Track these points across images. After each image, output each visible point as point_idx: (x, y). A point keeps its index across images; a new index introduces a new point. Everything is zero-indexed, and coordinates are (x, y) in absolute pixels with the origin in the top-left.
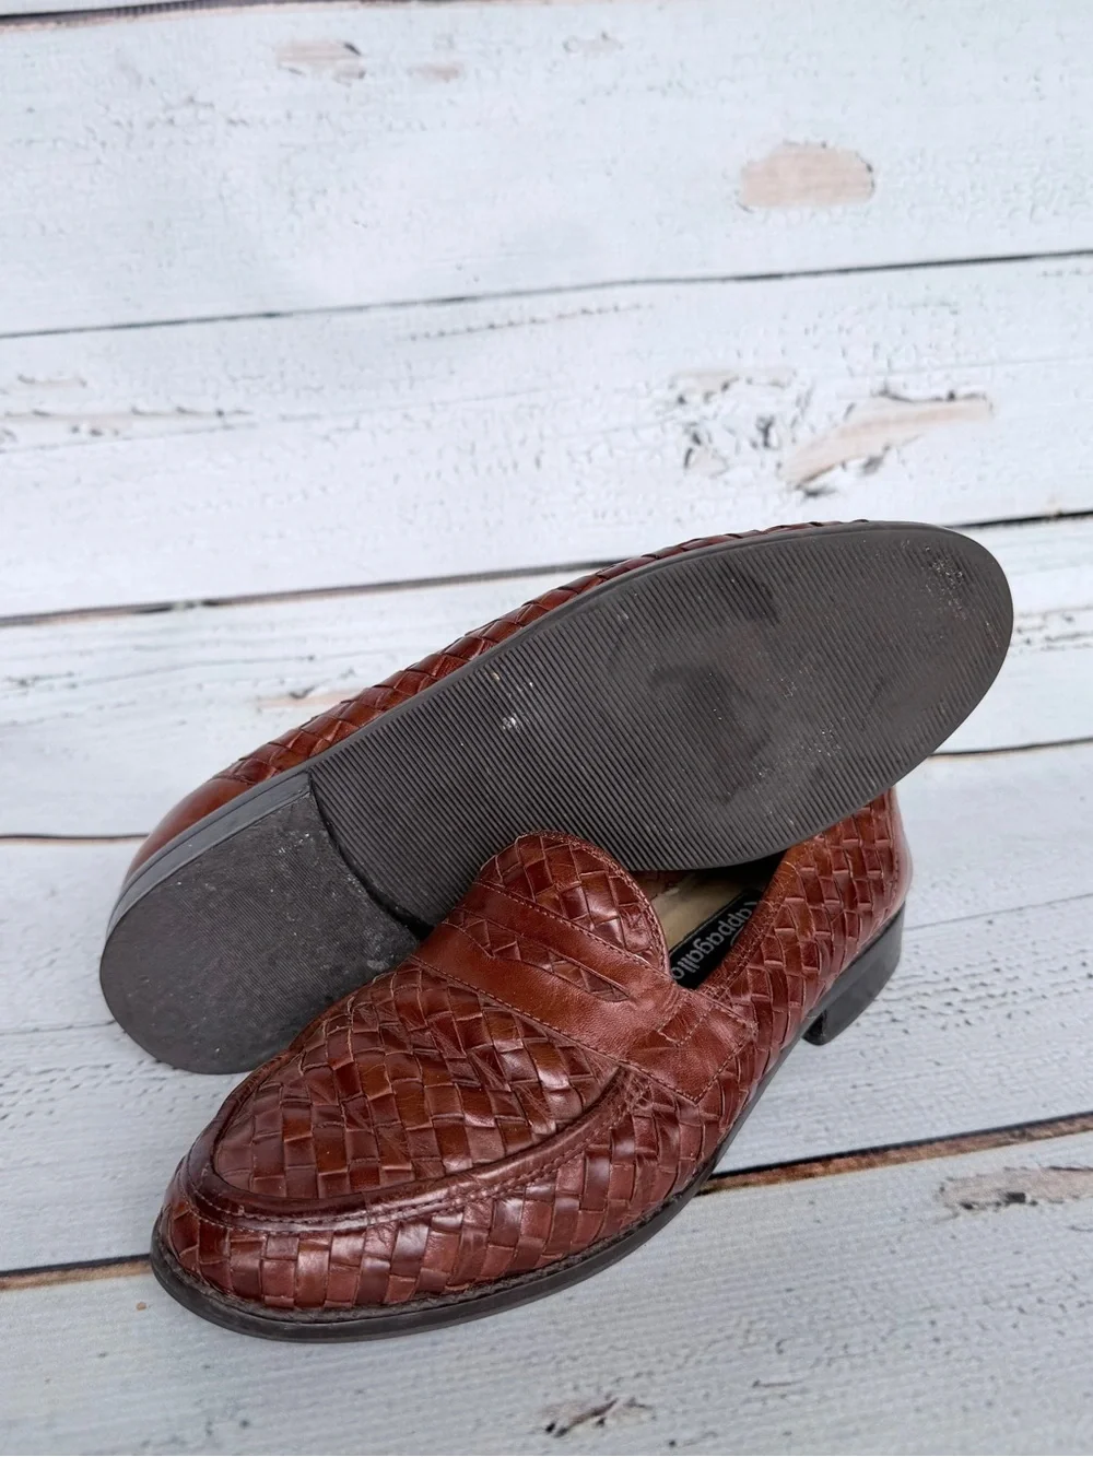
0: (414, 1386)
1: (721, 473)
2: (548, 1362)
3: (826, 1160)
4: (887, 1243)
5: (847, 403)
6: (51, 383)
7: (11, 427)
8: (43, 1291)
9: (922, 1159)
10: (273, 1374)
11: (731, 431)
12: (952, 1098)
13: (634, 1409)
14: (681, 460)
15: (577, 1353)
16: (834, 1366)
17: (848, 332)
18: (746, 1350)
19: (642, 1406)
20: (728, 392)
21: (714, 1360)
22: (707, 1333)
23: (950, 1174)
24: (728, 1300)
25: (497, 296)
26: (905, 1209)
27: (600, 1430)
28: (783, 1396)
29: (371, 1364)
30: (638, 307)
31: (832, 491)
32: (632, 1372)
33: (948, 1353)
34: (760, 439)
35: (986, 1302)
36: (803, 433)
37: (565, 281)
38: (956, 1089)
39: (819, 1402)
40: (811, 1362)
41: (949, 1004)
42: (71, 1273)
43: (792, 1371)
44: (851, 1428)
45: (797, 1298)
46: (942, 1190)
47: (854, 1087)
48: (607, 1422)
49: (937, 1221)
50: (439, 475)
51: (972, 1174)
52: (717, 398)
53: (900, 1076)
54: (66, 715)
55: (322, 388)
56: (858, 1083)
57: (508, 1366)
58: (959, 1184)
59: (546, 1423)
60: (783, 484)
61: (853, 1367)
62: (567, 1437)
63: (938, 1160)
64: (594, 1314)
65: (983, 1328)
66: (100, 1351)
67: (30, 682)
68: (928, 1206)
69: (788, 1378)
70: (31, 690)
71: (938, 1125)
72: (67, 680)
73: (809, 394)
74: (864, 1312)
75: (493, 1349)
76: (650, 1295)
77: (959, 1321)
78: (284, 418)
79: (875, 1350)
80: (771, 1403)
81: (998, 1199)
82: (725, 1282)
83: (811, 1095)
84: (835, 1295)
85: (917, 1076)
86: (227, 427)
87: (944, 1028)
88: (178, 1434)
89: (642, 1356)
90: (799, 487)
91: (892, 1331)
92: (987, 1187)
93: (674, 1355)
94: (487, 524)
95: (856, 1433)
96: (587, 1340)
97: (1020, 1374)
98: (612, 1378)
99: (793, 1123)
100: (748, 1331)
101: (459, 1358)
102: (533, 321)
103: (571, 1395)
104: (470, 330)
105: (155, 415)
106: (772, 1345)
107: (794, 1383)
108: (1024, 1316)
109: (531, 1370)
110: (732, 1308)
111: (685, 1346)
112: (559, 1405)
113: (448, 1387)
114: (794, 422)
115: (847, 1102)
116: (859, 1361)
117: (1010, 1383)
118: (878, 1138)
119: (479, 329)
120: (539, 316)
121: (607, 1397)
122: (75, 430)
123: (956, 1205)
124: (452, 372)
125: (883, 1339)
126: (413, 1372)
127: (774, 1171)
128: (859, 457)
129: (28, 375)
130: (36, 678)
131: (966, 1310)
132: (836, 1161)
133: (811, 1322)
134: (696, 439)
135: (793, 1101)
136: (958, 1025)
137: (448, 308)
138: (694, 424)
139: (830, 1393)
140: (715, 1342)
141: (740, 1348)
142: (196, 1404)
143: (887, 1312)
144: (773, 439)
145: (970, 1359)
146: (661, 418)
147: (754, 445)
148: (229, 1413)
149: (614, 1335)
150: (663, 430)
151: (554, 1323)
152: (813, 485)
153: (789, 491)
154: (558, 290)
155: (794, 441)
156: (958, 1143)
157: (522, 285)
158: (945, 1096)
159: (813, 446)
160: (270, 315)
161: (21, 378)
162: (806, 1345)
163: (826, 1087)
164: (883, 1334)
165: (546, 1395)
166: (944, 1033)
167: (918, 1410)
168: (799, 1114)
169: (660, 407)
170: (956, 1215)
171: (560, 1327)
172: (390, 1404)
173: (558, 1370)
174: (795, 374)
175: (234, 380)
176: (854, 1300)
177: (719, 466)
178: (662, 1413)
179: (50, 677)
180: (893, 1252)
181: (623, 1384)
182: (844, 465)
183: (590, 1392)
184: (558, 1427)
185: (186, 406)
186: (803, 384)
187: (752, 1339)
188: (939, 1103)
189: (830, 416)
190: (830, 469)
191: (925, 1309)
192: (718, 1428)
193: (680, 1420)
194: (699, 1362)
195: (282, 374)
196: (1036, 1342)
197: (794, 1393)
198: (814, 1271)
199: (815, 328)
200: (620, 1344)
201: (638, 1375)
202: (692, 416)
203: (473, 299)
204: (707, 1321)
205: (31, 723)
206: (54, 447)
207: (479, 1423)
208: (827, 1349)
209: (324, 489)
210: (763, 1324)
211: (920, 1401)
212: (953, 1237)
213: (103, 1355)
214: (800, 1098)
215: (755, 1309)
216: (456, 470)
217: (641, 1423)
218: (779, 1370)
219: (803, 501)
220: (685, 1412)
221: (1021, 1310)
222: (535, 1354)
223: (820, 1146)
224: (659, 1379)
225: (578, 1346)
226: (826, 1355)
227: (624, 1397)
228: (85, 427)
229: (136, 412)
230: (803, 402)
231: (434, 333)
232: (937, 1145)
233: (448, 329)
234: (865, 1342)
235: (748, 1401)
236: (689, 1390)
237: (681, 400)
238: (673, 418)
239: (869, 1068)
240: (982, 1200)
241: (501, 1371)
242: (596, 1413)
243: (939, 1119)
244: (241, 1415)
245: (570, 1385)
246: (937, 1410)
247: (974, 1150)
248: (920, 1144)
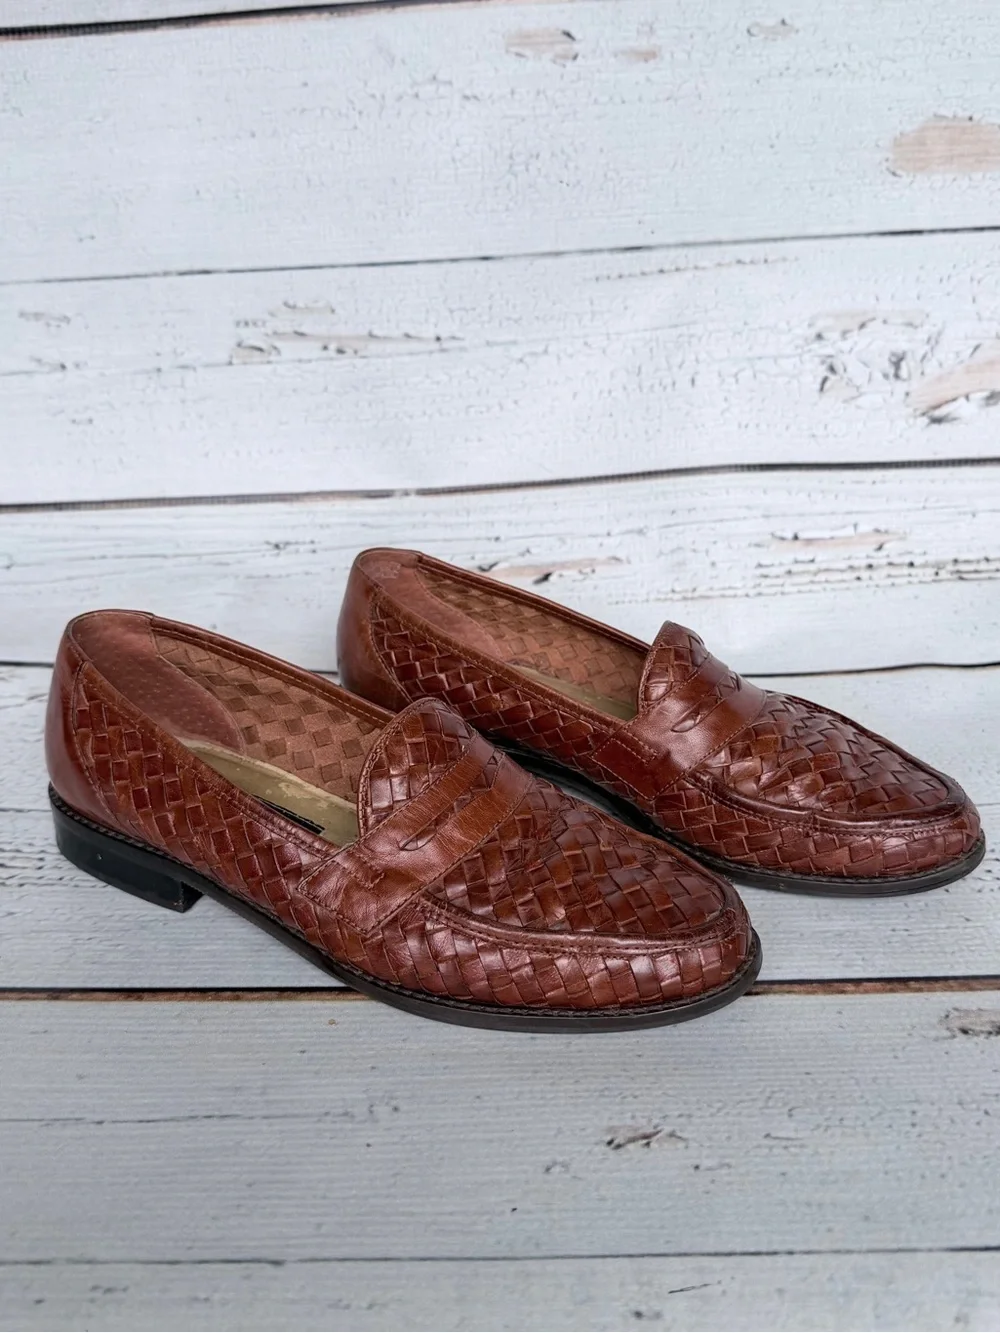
0: (517, 1099)
1: (853, 398)
2: (615, 1096)
3: (858, 982)
4: (894, 1050)
5: (975, 343)
6: (308, 309)
7: (278, 344)
8: (266, 1005)
9: (935, 991)
10: (418, 1078)
11: (865, 364)
12: (973, 948)
13: (673, 1138)
14: (817, 386)
15: (637, 1093)
16: (829, 1132)
17: (979, 282)
18: (767, 1111)
19: (680, 1138)
20: (864, 330)
21: (739, 1114)
22: (738, 1094)
23: (957, 1005)
24: (758, 1074)
25: (668, 246)
26: (913, 1027)
27: (646, 1149)
28: (786, 1148)
29: (489, 1079)
30: (784, 259)
31: (955, 419)
32: (677, 1113)
33: (920, 1135)
34: (891, 371)
35: (960, 1103)
36: (931, 367)
37: (725, 236)
38: (978, 942)
39: (812, 1155)
40: (812, 1127)
41: (989, 871)
42: (286, 994)
43: (796, 1130)
44: (832, 1178)
45: (813, 1080)
46: (947, 1016)
47: (894, 930)
48: (652, 1144)
49: (936, 1039)
50: (610, 392)
51: (974, 1008)
52: (854, 336)
53: (934, 926)
54: (307, 573)
55: (520, 319)
56: (898, 927)
57: (586, 1094)
58: (962, 1014)
59: (609, 1138)
60: (910, 410)
61: (843, 1134)
62: (622, 1150)
63: (948, 994)
64: (655, 1069)
65: (953, 1121)
66: (301, 1049)
67: (281, 546)
68: (933, 1027)
69: (792, 1135)
70: (282, 552)
71: (956, 966)
72: (312, 547)
73: (940, 334)
74: (862, 1097)
75: (577, 1082)
76: (700, 1062)
77: (935, 1114)
78: (488, 343)
79: (863, 1125)
80: (776, 1151)
81: (991, 1029)
82: (758, 1061)
83: (856, 933)
84: (842, 1082)
85: (948, 928)
86: (443, 350)
87: (980, 891)
88: (349, 1110)
89: (686, 1103)
90: (923, 414)
91: (880, 1114)
92: (985, 1019)
93: (710, 1106)
94: (647, 432)
95: (835, 1182)
96: (648, 1085)
97: (971, 1157)
98: (661, 1115)
99: (837, 951)
100: (769, 1098)
101: (553, 1084)
102: (696, 268)
103: (629, 1122)
104: (643, 274)
105: (386, 338)
106: (786, 1110)
107: (797, 1139)
108: (987, 1117)
109: (603, 1100)
110: (760, 1080)
111: (720, 1101)
112: (620, 1127)
113: (541, 1102)
114: (924, 357)
115: (885, 941)
116: (848, 1131)
117: (963, 1164)
118: (904, 971)
119: (652, 273)
120: (702, 264)
121: (655, 1127)
122: (325, 348)
123: (955, 1029)
124: (626, 308)
125: (872, 1119)
126: (517, 1089)
127: (814, 985)
128: (981, 390)
129: (291, 303)
130: (287, 544)
131: (942, 1106)
132: (865, 984)
133: (819, 1098)
134: (832, 369)
135: (840, 935)
136: (992, 890)
137: (628, 255)
138: (831, 356)
139: (821, 1150)
140: (741, 1101)
141: (761, 1108)
142: (364, 1092)
143: (880, 1100)
144: (904, 373)
145: (936, 1142)
146: (799, 351)
147: (886, 376)
148: (386, 1100)
149: (668, 1086)
150: (801, 362)
151: (625, 1070)
152: (938, 413)
153: (915, 417)
154: (719, 243)
155: (922, 373)
156: (968, 982)
157: (690, 238)
158: (968, 946)
159: (940, 379)
160: (485, 258)
161: (286, 304)
162: (812, 1114)
163: (869, 928)
164: (872, 1115)
165: (610, 1119)
166: (979, 895)
167: (886, 1173)
168: (844, 945)
169: (800, 342)
170: (954, 1037)
171: (628, 1074)
172: (498, 1109)
173: (622, 1103)
174: (928, 316)
175: (451, 311)
176: (856, 1088)
177: (854, 393)
178: (693, 1144)
179: (297, 543)
180: (896, 1057)
181: (668, 1120)
182: (967, 397)
183: (644, 1122)
184: (616, 1142)
185: (412, 333)
186: (934, 325)
187: (771, 1104)
188: (962, 950)
189: (957, 354)
190: (954, 400)
191: (911, 1101)
192: (732, 1161)
193: (705, 1152)
194: (728, 1114)
195: (490, 308)
196: (991, 1137)
197: (795, 1146)
198: (830, 1063)
199: (949, 277)
200: (671, 1092)
201: (680, 1116)
202: (829, 351)
203: (648, 248)
204: (739, 1086)
205: (280, 577)
206: (310, 361)
207: (560, 1131)
208: (827, 1119)
209: (516, 402)
210: (782, 1095)
211: (890, 1166)
212: (947, 1053)
213: (303, 1052)
214: (848, 934)
215: (778, 1083)
216: (625, 388)
217: (677, 1149)
218: (786, 1129)
219: (928, 425)
220: (710, 1147)
221: (986, 1113)
222: (606, 1089)
223: (856, 971)
224: (696, 1120)
225: (640, 1089)
226: (825, 1124)
227: (667, 1129)
228: (333, 347)
229: (371, 336)
230: (934, 341)
231: (614, 275)
232: (951, 983)
233: (626, 273)
234: (857, 1118)
235: (759, 1146)
236: (716, 1132)
237: (819, 337)
238: (810, 351)
239: (909, 917)
240: (978, 1028)
241: (580, 1097)
242: (646, 1137)
243: (958, 963)
244: (394, 1103)
245: (629, 1114)
246: (900, 1174)
247: (980, 990)
248: (936, 979)
